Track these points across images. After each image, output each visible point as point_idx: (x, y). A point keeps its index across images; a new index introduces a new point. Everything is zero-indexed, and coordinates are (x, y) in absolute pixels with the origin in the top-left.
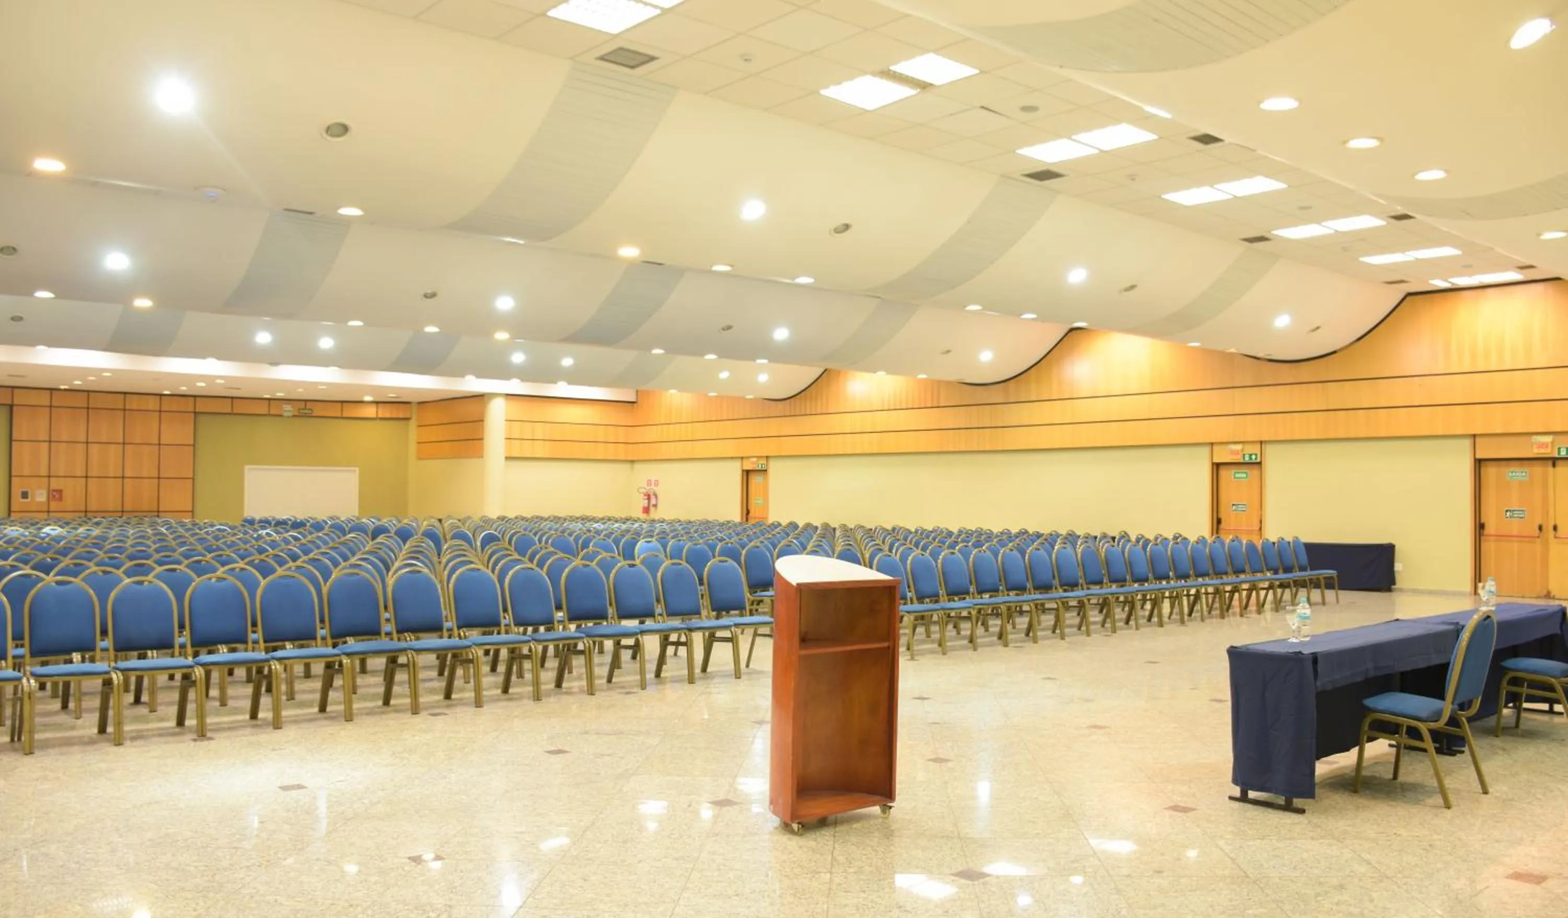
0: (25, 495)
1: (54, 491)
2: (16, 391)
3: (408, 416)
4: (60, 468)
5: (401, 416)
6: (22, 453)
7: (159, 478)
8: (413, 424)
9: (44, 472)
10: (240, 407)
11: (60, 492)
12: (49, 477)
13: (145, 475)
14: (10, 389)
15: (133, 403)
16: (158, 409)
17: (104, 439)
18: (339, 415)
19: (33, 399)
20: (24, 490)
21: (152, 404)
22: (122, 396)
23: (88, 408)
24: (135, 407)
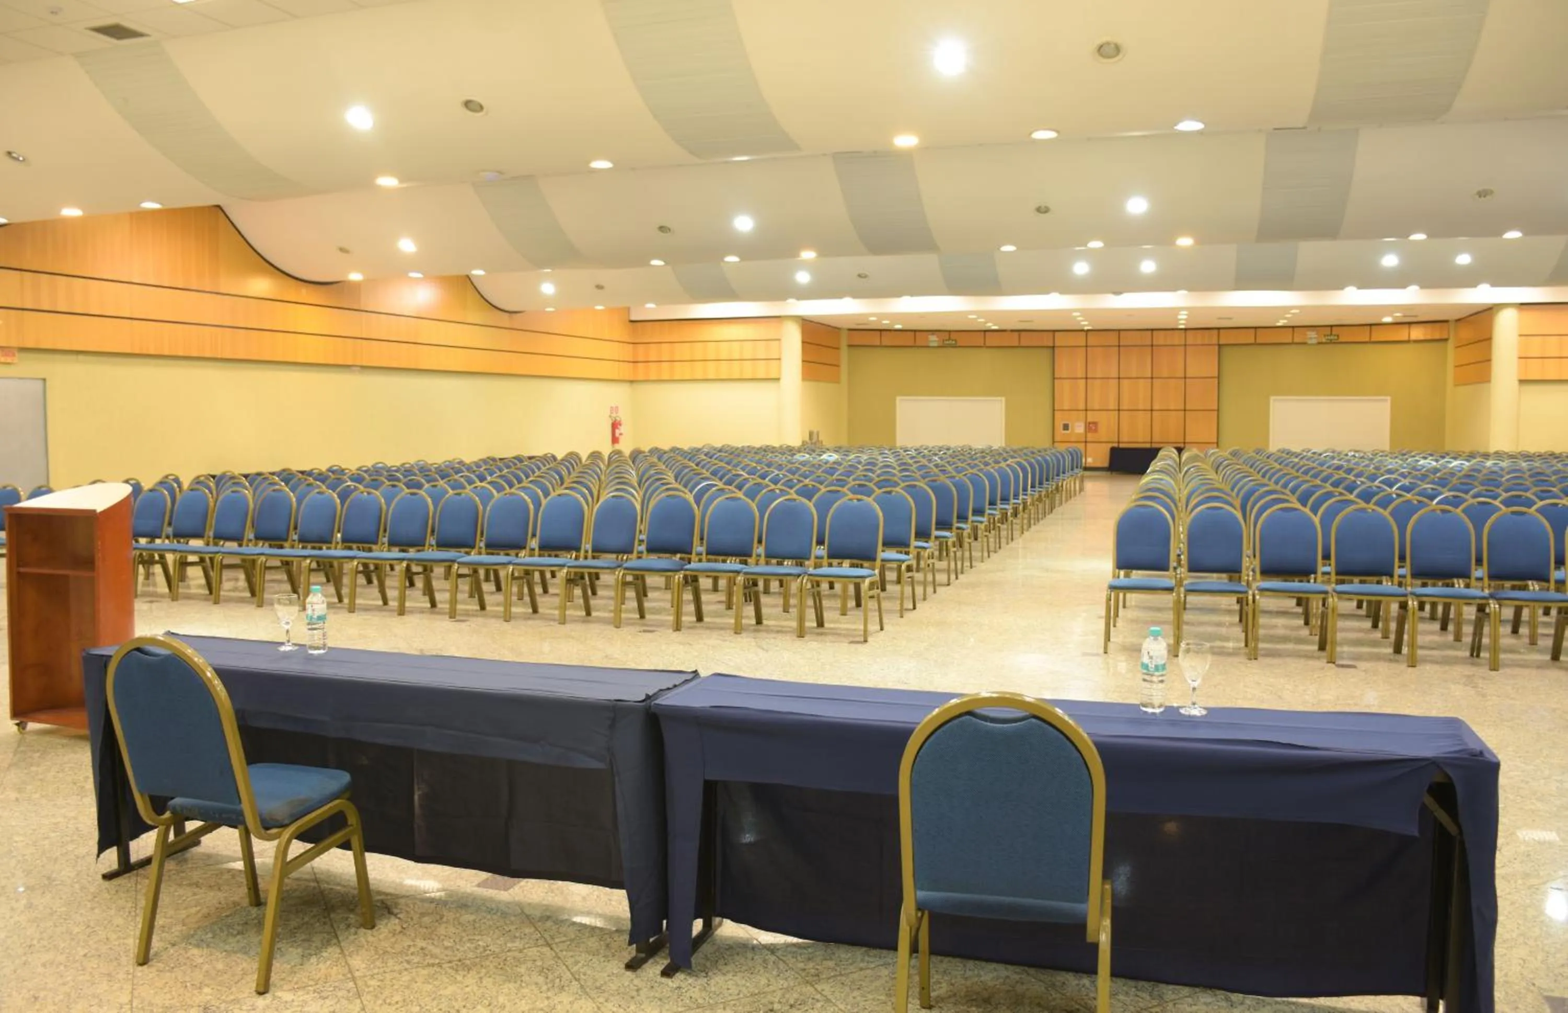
0: (1066, 427)
1: (1090, 423)
2: (1057, 334)
3: (1446, 337)
4: (1095, 403)
5: (1437, 336)
6: (1064, 388)
7: (1185, 410)
8: (1450, 345)
9: (1082, 406)
10: (1262, 337)
11: (1095, 424)
12: (1086, 410)
13: (1172, 408)
14: (1051, 333)
15: (1160, 339)
16: (1183, 343)
17: (1134, 375)
18: (1367, 339)
19: (1071, 340)
20: (1066, 422)
21: (1177, 339)
22: (1149, 332)
23: (1119, 346)
24: (1161, 342)
